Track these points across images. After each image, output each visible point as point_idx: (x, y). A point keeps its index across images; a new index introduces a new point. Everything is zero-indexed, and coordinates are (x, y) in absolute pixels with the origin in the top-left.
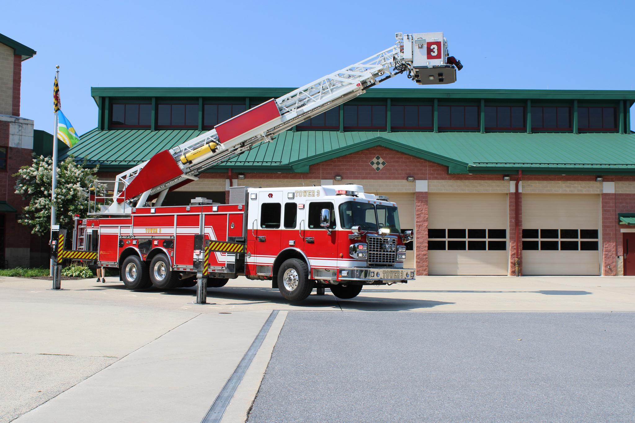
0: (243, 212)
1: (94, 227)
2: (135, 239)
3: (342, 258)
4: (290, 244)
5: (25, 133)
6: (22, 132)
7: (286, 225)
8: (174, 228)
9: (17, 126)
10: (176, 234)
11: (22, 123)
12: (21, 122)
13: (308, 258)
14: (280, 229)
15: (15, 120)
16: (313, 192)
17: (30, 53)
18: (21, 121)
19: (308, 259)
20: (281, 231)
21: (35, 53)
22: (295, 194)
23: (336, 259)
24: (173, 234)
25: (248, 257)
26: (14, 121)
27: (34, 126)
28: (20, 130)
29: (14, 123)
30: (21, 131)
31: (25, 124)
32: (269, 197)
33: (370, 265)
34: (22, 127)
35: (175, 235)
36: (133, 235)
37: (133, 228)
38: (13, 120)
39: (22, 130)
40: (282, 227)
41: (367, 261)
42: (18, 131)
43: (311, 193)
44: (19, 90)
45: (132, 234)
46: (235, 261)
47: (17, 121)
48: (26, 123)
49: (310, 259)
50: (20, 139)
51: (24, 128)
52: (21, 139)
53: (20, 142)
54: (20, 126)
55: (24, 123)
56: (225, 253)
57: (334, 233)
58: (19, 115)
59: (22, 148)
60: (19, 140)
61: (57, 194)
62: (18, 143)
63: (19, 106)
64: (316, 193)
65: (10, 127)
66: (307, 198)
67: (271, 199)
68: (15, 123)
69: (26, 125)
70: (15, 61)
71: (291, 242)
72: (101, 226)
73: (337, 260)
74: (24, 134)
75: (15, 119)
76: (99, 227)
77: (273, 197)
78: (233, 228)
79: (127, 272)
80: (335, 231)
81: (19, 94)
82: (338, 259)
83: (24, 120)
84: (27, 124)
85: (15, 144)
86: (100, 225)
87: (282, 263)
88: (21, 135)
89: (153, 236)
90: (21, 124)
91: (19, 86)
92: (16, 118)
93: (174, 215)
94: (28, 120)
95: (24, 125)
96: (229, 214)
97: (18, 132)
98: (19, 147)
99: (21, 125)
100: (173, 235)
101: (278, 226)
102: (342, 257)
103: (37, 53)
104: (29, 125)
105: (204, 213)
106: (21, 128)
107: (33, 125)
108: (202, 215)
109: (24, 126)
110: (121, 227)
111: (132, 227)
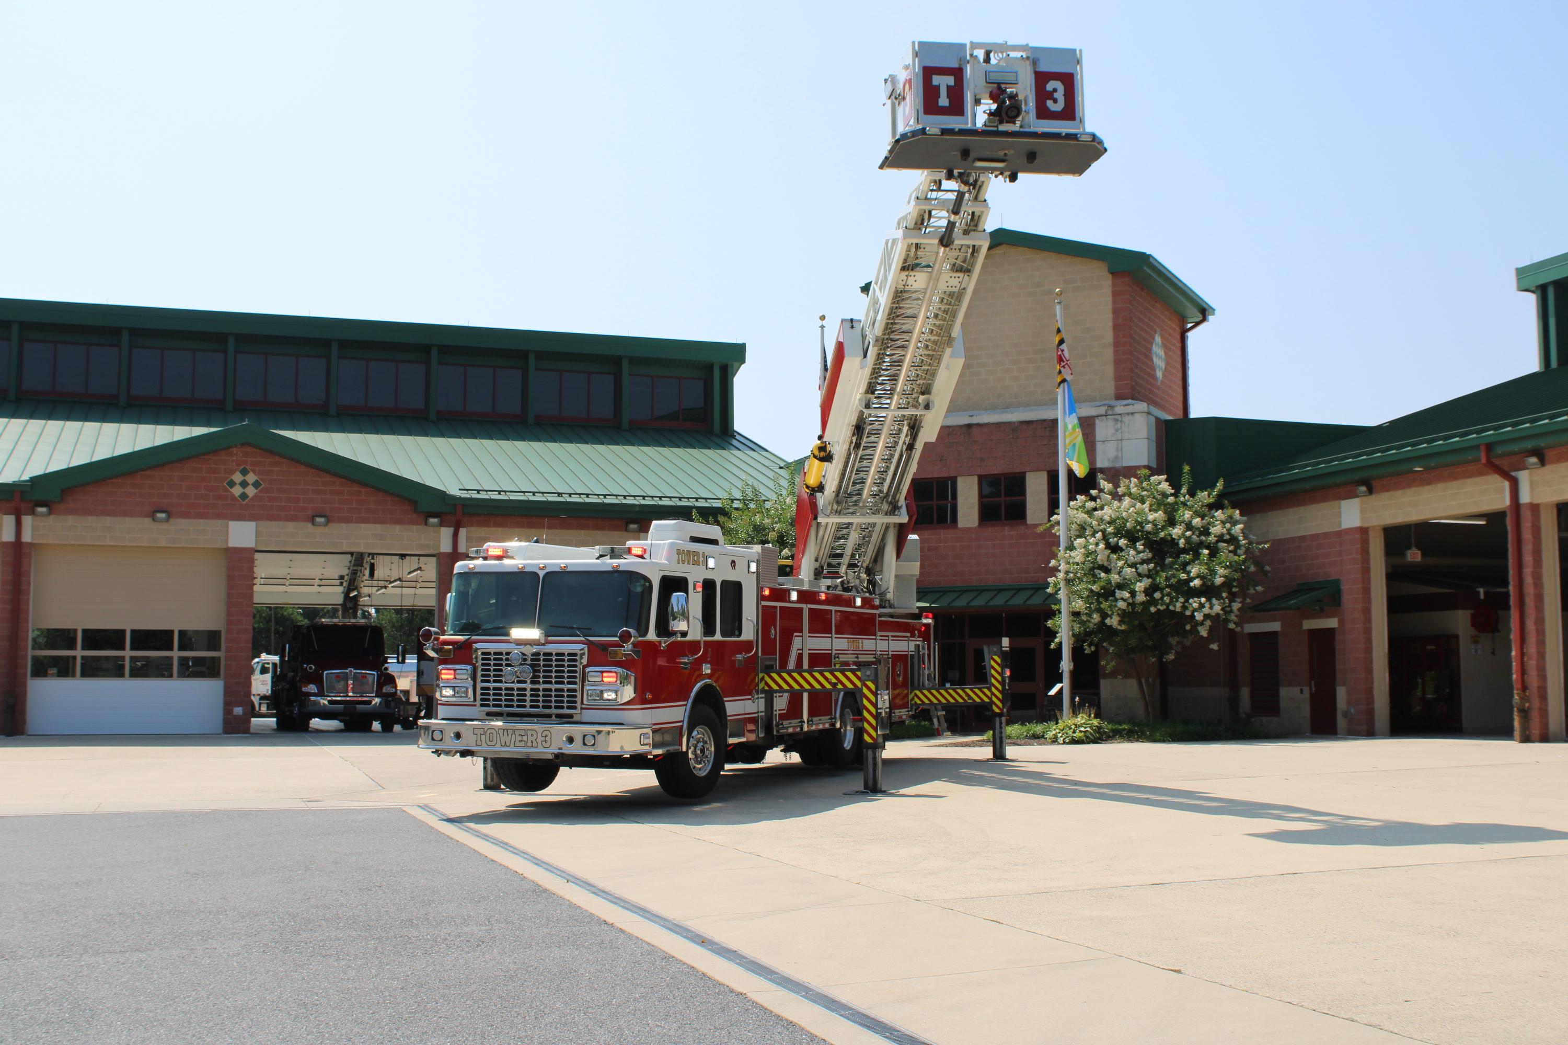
6: (1121, 433)
11: (1120, 414)
12: (1119, 412)
15: (1106, 411)
26: (1104, 413)
28: (1117, 430)
29: (1104, 418)
30: (1120, 431)
31: (1128, 414)
34: (1121, 421)
38: (1102, 410)
42: (1114, 432)
47: (1110, 412)
48: (1129, 411)
50: (1120, 448)
52: (1122, 447)
53: (1120, 455)
54: (1117, 420)
55: (1126, 412)
59: (1124, 465)
60: (1117, 450)
62: (1116, 457)
65: (1097, 426)
68: (1106, 416)
69: (1130, 415)
70: (1114, 285)
75: (1106, 408)
83: (1126, 407)
84: (1132, 414)
85: (1109, 460)
88: (1121, 440)
90: (1119, 417)
92: (1109, 406)
95: (1127, 416)
97: (1114, 435)
99: (1120, 419)
106: (1119, 425)
109: (1126, 419)
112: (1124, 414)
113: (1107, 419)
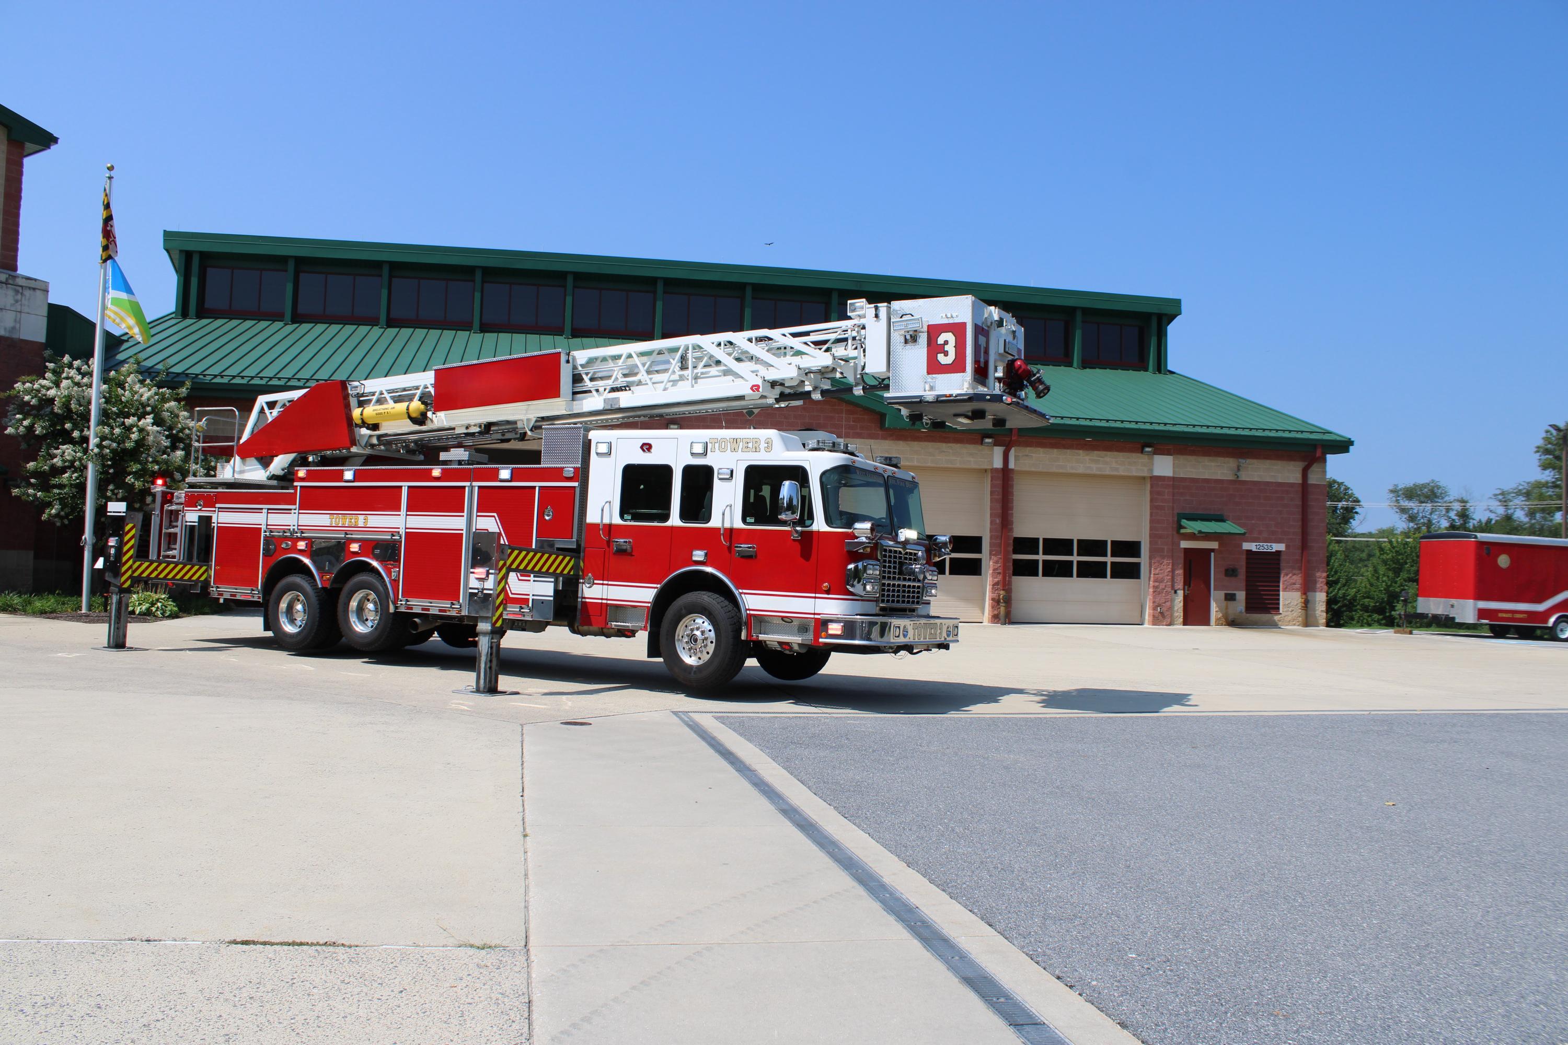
0: (576, 484)
1: (203, 509)
2: (303, 539)
3: (828, 594)
4: (695, 558)
5: (29, 306)
6: (21, 305)
7: (684, 516)
8: (400, 515)
9: (10, 293)
10: (406, 528)
11: (22, 287)
12: (20, 284)
13: (740, 591)
14: (669, 523)
15: (7, 279)
16: (756, 441)
17: (45, 140)
18: (20, 282)
19: (741, 593)
20: (672, 528)
21: (55, 140)
22: (710, 446)
23: (813, 595)
24: (399, 528)
25: (588, 585)
26: (4, 280)
27: (49, 293)
28: (17, 301)
29: (4, 285)
30: (20, 303)
31: (30, 288)
32: (644, 451)
33: (882, 609)
34: (22, 294)
35: (402, 532)
36: (298, 529)
37: (299, 513)
38: (3, 277)
39: (21, 300)
40: (675, 520)
41: (876, 601)
42: (13, 302)
43: (750, 445)
44: (17, 215)
45: (296, 528)
46: (552, 594)
47: (10, 281)
48: (31, 286)
49: (745, 593)
50: (18, 319)
51: (27, 298)
52: (20, 319)
53: (18, 326)
54: (17, 292)
55: (28, 285)
56: (530, 576)
57: (809, 538)
58: (15, 268)
59: (21, 338)
60: (15, 321)
61: (100, 438)
62: (14, 328)
63: (16, 250)
64: (763, 445)
66: (740, 455)
67: (647, 454)
68: (6, 284)
69: (32, 290)
70: (9, 153)
71: (699, 555)
72: (219, 508)
73: (815, 598)
74: (26, 309)
75: (7, 276)
76: (214, 509)
77: (652, 450)
78: (550, 520)
79: (282, 612)
80: (812, 532)
81: (17, 225)
82: (817, 595)
83: (28, 281)
84: (34, 289)
85: (5, 329)
86: (217, 505)
87: (672, 602)
88: (20, 312)
89: (348, 532)
90: (20, 289)
91: (18, 207)
92: (10, 275)
93: (401, 487)
94: (36, 280)
95: (27, 290)
96: (540, 487)
97: (12, 305)
98: (15, 336)
99: (21, 291)
100: (399, 532)
101: (666, 517)
102: (828, 592)
103: (59, 141)
104: (37, 290)
105: (476, 484)
106: (19, 297)
107: (48, 291)
108: (472, 487)
109: (27, 293)
110: (269, 511)
111: (297, 511)
112: (26, 287)
113: (7, 288)
